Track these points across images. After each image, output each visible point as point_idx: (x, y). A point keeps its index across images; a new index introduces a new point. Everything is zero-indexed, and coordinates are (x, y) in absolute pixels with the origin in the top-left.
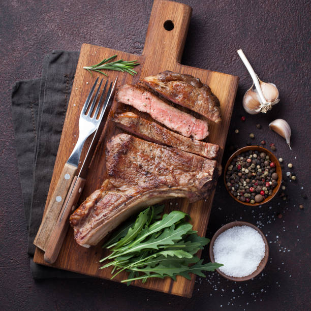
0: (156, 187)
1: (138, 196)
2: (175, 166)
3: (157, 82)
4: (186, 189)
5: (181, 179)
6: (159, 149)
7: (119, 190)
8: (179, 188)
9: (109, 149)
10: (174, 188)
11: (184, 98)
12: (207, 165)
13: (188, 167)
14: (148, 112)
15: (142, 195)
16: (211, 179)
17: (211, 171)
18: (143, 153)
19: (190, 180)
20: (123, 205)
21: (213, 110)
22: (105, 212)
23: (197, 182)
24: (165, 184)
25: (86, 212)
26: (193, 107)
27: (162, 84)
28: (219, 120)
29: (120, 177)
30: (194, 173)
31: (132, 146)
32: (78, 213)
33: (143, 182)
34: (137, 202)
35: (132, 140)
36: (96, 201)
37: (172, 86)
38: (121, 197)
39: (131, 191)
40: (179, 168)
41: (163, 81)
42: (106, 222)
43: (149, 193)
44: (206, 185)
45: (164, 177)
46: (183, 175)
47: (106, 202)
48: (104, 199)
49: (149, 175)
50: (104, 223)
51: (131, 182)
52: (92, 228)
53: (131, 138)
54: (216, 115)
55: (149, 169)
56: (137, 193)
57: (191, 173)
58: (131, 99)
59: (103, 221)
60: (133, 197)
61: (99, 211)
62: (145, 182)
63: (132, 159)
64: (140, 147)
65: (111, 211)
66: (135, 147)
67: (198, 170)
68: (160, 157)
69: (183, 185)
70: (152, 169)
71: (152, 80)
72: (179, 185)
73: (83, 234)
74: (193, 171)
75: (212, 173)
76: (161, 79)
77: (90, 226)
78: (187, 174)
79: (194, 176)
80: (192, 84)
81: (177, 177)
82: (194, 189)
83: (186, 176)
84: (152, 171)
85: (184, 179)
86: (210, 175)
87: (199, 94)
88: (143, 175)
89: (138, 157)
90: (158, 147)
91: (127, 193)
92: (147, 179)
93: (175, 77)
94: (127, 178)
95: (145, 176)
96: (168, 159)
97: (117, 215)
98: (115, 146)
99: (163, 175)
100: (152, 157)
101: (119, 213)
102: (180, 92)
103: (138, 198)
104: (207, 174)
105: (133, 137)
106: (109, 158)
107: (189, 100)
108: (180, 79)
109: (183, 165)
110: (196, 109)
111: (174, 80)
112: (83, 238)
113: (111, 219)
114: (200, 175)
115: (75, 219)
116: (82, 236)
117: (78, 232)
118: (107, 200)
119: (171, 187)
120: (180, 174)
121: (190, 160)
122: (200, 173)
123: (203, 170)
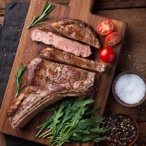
0: (59, 91)
1: (48, 97)
2: (71, 77)
3: (59, 25)
4: (77, 91)
5: (74, 85)
6: (60, 67)
7: (36, 93)
8: (73, 91)
9: (29, 68)
10: (70, 91)
11: (76, 35)
12: (90, 76)
13: (78, 78)
14: (52, 44)
15: (51, 96)
16: (93, 85)
17: (93, 79)
18: (50, 70)
19: (80, 86)
20: (39, 103)
21: (95, 41)
22: (28, 107)
23: (84, 87)
24: (64, 88)
25: (16, 108)
26: (82, 40)
27: (62, 27)
28: (99, 47)
29: (36, 85)
30: (82, 81)
31: (43, 65)
32: (11, 109)
33: (50, 88)
34: (47, 100)
35: (43, 62)
36: (22, 101)
37: (69, 28)
38: (37, 97)
39: (43, 94)
40: (73, 78)
41: (63, 25)
42: (29, 113)
43: (55, 94)
44: (89, 88)
45: (63, 84)
46: (75, 83)
47: (28, 101)
48: (27, 99)
49: (54, 83)
50: (28, 115)
51: (43, 88)
52: (20, 118)
53: (42, 61)
54: (97, 43)
55: (54, 79)
56: (48, 95)
57: (80, 82)
58: (40, 38)
59: (27, 113)
60: (45, 97)
61: (24, 107)
62: (52, 88)
63: (43, 74)
64: (48, 66)
65: (32, 107)
66: (44, 66)
67: (85, 79)
68: (61, 72)
69: (76, 89)
70: (56, 79)
71: (56, 25)
72: (73, 89)
73: (15, 122)
74: (81, 80)
75: (93, 81)
76: (61, 24)
77: (19, 117)
78: (78, 82)
79: (82, 83)
80: (81, 25)
81: (72, 84)
82: (83, 92)
83: (77, 83)
84: (56, 81)
85: (76, 85)
86: (92, 82)
87: (85, 32)
88: (51, 83)
89: (47, 72)
90: (59, 66)
91: (41, 95)
92: (53, 86)
93: (70, 22)
94: (41, 86)
95: (52, 84)
96: (66, 73)
97: (35, 109)
98: (32, 66)
99: (62, 83)
100: (55, 72)
101: (36, 108)
102: (73, 31)
103: (48, 98)
104: (90, 82)
105: (44, 60)
106: (29, 74)
107: (79, 35)
108: (73, 23)
109: (75, 76)
110: (84, 41)
111: (70, 24)
112: (15, 124)
113: (32, 111)
114: (86, 83)
115: (9, 112)
116: (14, 123)
117: (12, 121)
118: (29, 100)
119: (68, 90)
120: (74, 82)
121: (79, 73)
122: (86, 81)
123: (87, 79)
